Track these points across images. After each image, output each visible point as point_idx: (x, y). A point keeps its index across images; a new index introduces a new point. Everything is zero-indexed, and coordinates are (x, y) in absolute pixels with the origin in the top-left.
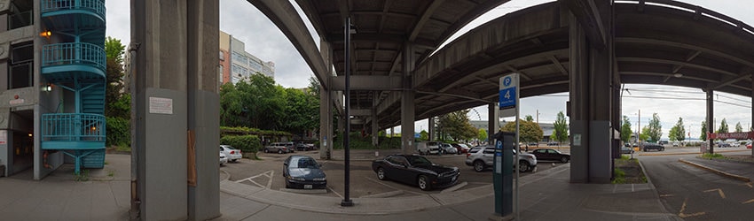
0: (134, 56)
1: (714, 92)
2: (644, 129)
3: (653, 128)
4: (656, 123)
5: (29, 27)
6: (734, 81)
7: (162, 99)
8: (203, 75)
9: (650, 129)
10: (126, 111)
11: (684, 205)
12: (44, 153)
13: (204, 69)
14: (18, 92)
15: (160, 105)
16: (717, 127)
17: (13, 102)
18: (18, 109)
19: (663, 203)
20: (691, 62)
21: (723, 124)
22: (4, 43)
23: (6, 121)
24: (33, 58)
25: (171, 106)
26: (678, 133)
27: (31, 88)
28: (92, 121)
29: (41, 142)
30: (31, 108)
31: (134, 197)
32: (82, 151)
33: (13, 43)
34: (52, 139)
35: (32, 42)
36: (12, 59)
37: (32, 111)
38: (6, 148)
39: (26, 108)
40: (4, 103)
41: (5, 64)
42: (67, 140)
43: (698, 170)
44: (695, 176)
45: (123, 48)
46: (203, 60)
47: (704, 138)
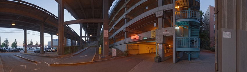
0: (216, 15)
1: (27, 30)
2: (2, 43)
3: (5, 43)
4: (7, 41)
5: (171, 4)
6: (34, 26)
7: (228, 32)
8: (242, 24)
9: (4, 44)
10: (205, 36)
11: (11, 70)
12: (177, 53)
13: (242, 22)
14: (167, 29)
15: (227, 35)
16: (28, 43)
17: (165, 33)
18: (167, 35)
19: (4, 70)
20: (18, 20)
21: (31, 41)
22: (161, 10)
23: (162, 40)
24: (173, 16)
25: (231, 35)
26: (14, 45)
27: (172, 27)
28: (194, 40)
29: (176, 48)
30: (172, 35)
31: (216, 70)
32: (191, 52)
33: (165, 10)
34: (180, 47)
35: (172, 10)
36: (164, 16)
37: (172, 36)
38: (162, 50)
39: (170, 35)
40: (161, 33)
41: (162, 18)
42: (186, 47)
43: (20, 58)
44: (18, 60)
45: (203, 14)
46: (242, 19)
47: (23, 47)
